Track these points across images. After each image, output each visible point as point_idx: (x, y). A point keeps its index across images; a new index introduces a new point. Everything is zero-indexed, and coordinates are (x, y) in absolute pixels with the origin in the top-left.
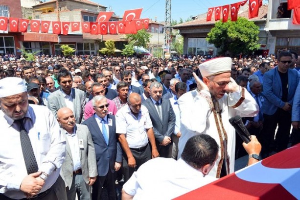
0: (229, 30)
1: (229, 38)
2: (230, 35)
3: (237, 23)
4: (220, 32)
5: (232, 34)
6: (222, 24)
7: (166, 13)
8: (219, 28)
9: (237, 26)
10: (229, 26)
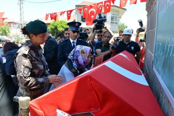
0: (58, 26)
1: (59, 31)
2: (59, 29)
3: (62, 23)
4: (53, 27)
5: (60, 29)
6: (54, 23)
7: (21, 15)
8: (53, 25)
9: (62, 24)
10: (58, 25)
